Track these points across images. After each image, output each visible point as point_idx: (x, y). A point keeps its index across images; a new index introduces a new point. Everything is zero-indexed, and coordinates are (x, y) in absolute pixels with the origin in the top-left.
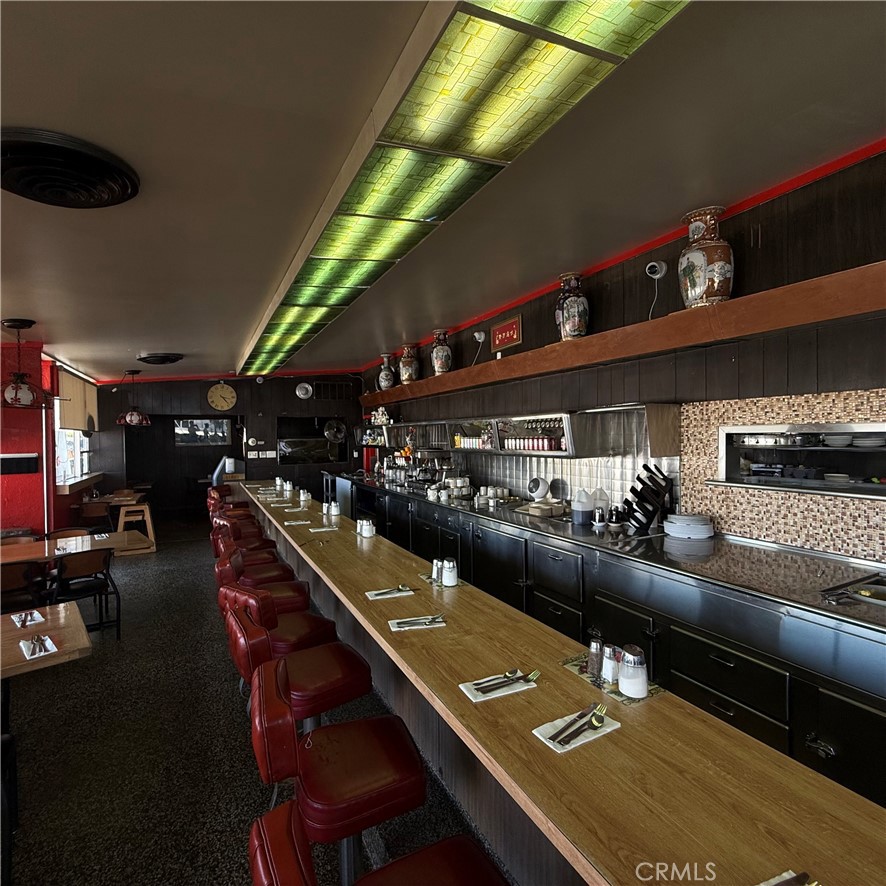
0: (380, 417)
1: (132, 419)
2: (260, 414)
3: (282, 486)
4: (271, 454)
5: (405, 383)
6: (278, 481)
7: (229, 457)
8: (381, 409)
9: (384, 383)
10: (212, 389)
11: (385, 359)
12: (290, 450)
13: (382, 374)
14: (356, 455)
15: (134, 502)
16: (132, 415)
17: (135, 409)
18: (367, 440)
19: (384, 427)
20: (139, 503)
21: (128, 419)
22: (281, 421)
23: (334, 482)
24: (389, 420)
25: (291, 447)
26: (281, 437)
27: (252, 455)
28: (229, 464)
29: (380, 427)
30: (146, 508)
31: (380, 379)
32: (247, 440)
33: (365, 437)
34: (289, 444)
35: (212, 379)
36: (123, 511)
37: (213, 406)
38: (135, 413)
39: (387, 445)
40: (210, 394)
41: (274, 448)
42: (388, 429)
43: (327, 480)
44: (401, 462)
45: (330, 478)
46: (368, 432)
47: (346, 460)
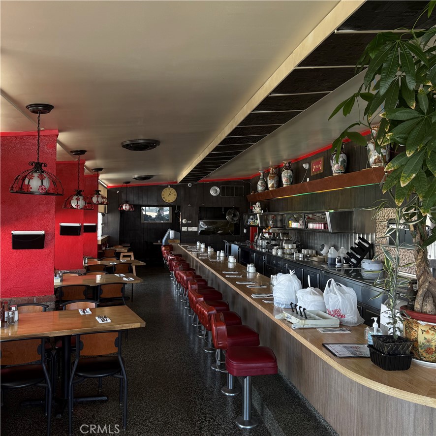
0: (257, 209)
1: (125, 207)
2: (189, 205)
3: (200, 246)
4: (195, 229)
5: (270, 189)
6: (198, 243)
7: (172, 230)
8: (258, 204)
9: (260, 188)
10: (164, 190)
11: (262, 174)
12: (206, 227)
13: (259, 183)
14: (245, 231)
15: (126, 251)
16: (126, 205)
17: (127, 202)
18: (250, 222)
19: (258, 215)
20: (129, 251)
21: (124, 207)
22: (201, 209)
23: (230, 247)
24: (261, 210)
25: (207, 225)
26: (201, 219)
27: (184, 229)
28: (171, 233)
29: (256, 214)
30: (132, 254)
31: (258, 186)
32: (182, 220)
33: (249, 220)
34: (206, 223)
35: (164, 185)
36: (122, 255)
37: (164, 200)
38: (127, 204)
39: (259, 225)
40: (163, 193)
41: (197, 225)
42: (260, 216)
43: (227, 246)
44: (266, 235)
45: (228, 244)
46: (251, 217)
47: (239, 234)
